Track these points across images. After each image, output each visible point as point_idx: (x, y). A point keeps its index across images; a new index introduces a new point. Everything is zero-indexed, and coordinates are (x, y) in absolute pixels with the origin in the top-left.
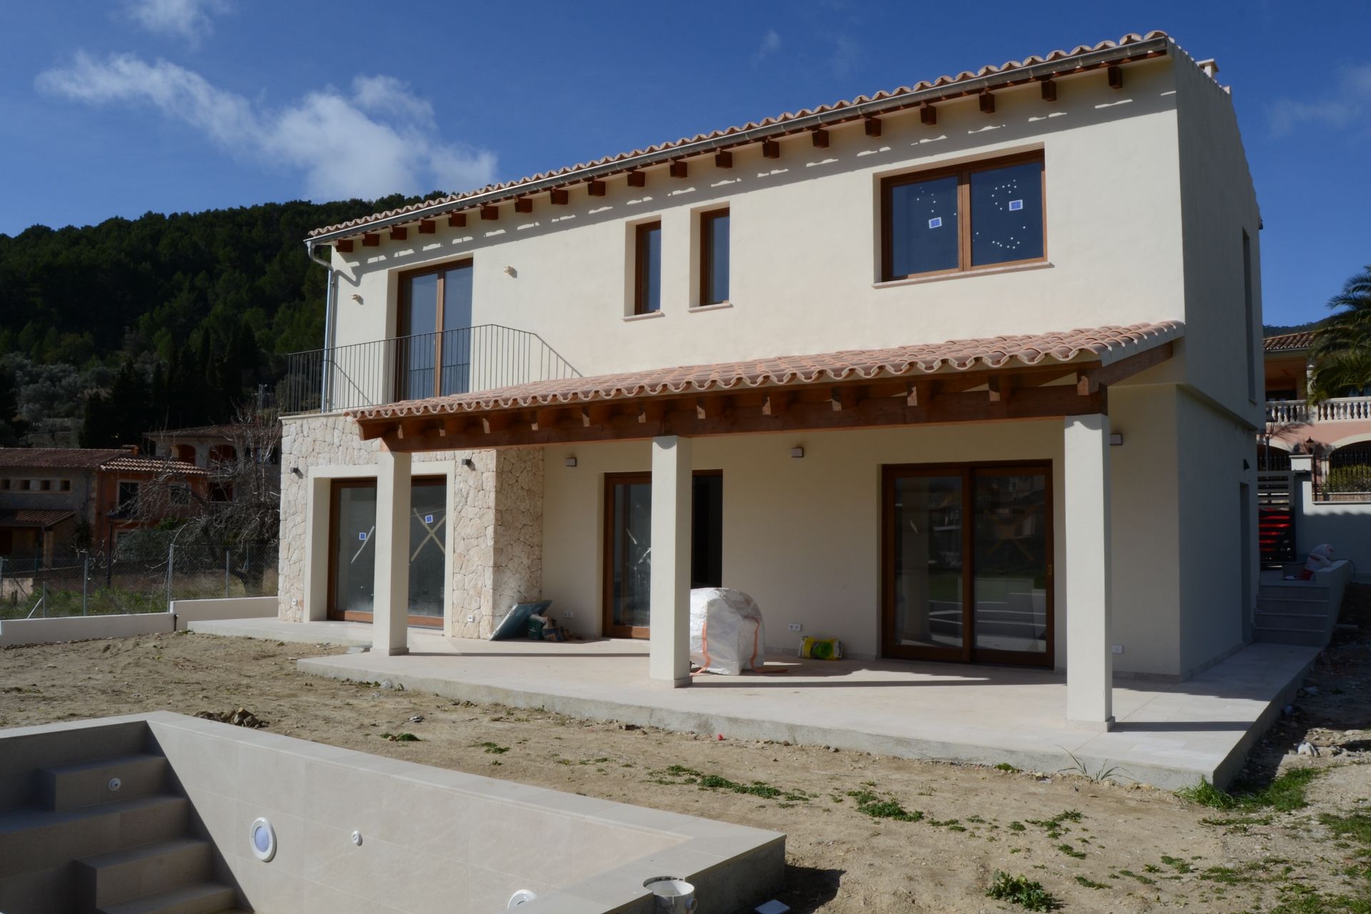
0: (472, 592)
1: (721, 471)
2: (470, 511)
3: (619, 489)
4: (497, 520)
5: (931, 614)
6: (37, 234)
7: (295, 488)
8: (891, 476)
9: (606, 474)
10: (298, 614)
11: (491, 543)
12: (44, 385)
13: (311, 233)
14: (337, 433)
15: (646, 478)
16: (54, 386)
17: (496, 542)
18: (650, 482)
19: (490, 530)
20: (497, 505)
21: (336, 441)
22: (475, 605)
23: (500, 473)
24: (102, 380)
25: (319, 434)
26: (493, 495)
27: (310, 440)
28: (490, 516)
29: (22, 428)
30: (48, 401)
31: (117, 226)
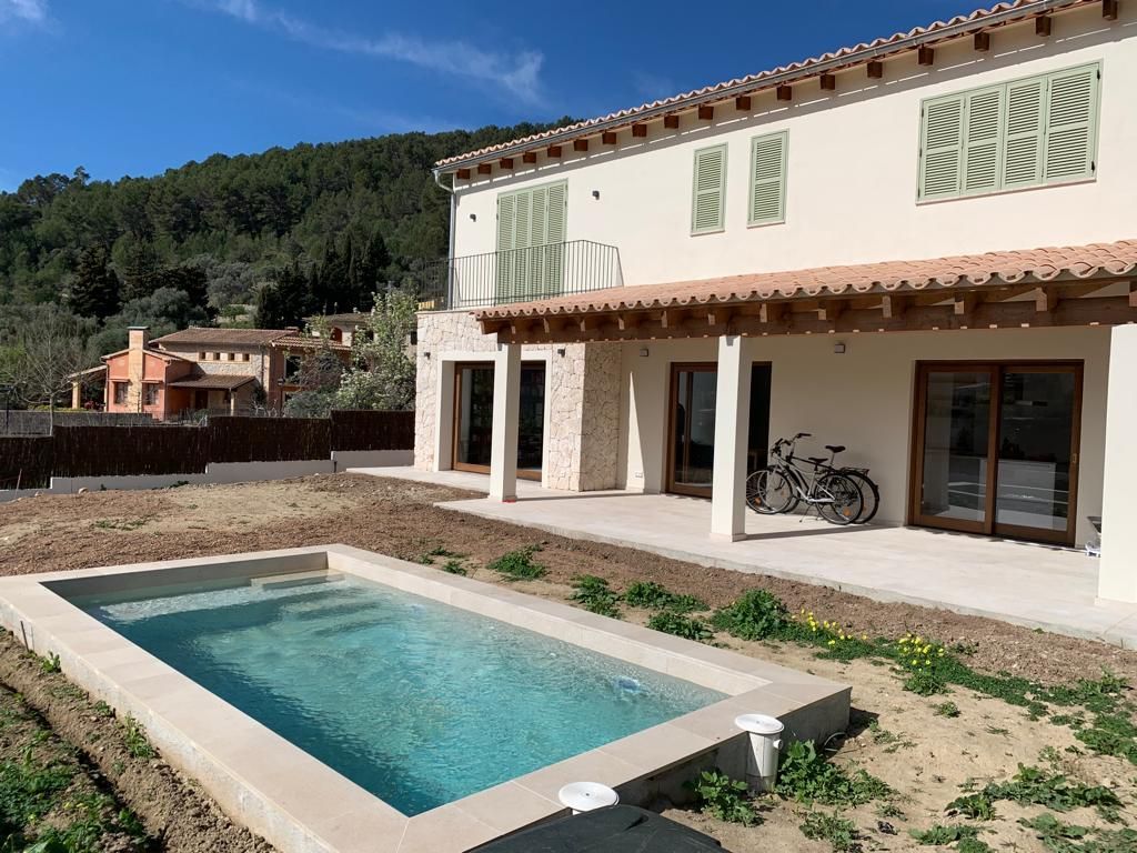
0: (564, 454)
1: (771, 363)
2: (563, 391)
3: (683, 376)
4: (585, 398)
5: (950, 484)
6: (218, 160)
7: (427, 368)
8: (923, 370)
9: (672, 363)
10: (430, 465)
11: (580, 416)
12: (226, 279)
13: (437, 163)
14: (460, 326)
15: (713, 366)
16: (234, 279)
17: (584, 415)
18: (716, 370)
19: (580, 405)
20: (585, 386)
21: (460, 333)
22: (567, 464)
23: (588, 360)
24: (272, 275)
25: (446, 327)
26: (582, 378)
27: (439, 331)
28: (580, 394)
29: (213, 312)
30: (231, 291)
31: (278, 153)
